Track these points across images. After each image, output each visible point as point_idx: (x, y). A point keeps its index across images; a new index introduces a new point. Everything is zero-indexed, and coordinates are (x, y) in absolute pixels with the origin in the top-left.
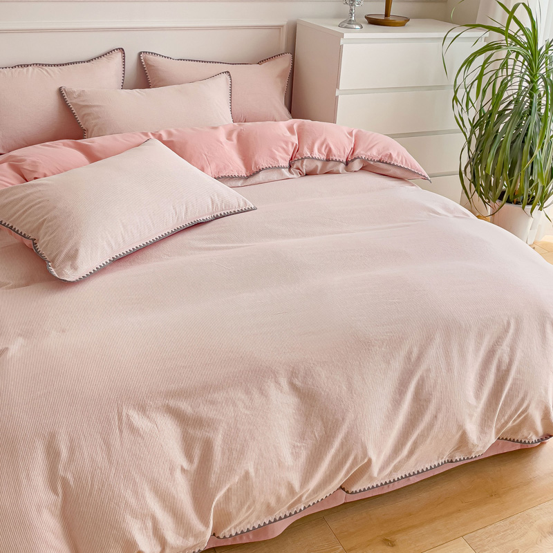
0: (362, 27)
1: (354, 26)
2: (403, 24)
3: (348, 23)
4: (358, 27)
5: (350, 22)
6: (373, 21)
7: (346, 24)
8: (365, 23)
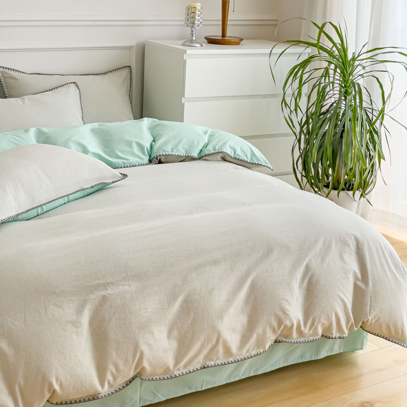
0: (202, 46)
1: (195, 45)
2: (237, 43)
3: (190, 43)
4: (198, 45)
5: (191, 42)
6: (212, 41)
7: (188, 43)
8: (204, 43)
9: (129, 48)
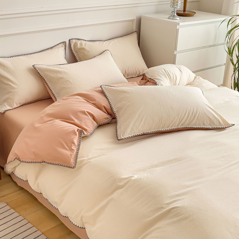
4: (178, 19)
5: (174, 16)
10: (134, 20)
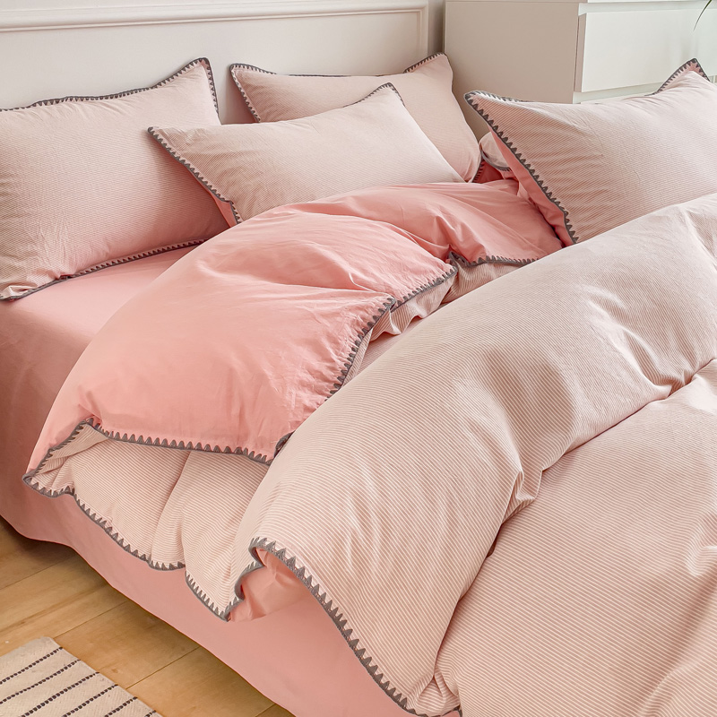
9: (416, 11)
10: (422, 8)
